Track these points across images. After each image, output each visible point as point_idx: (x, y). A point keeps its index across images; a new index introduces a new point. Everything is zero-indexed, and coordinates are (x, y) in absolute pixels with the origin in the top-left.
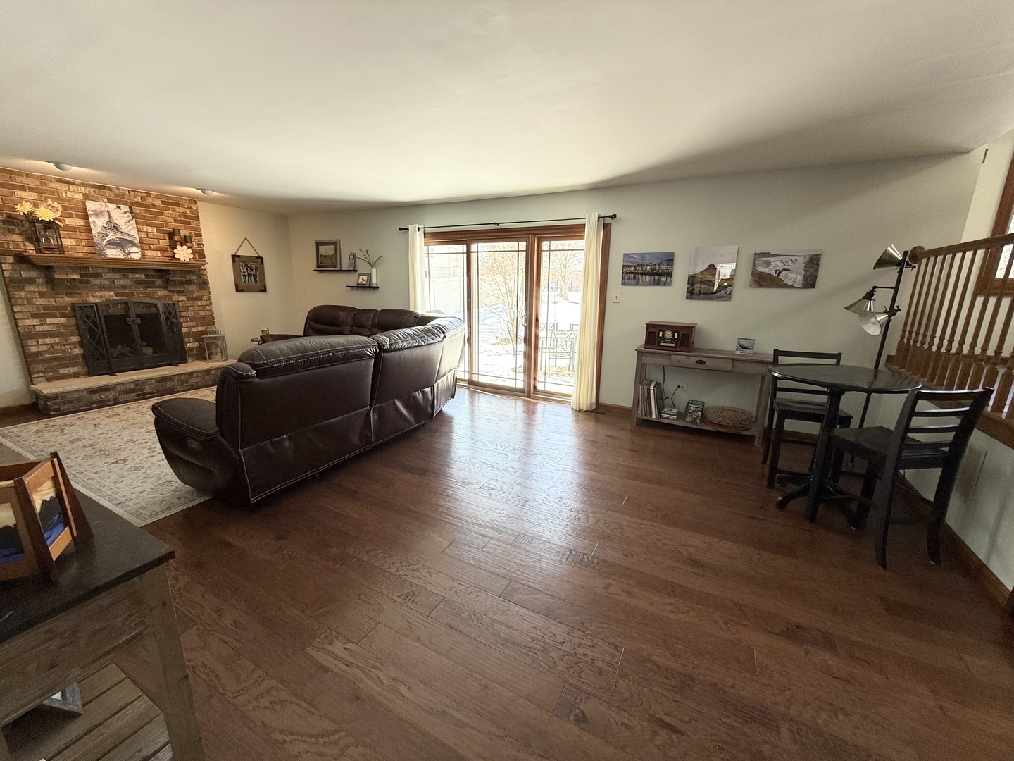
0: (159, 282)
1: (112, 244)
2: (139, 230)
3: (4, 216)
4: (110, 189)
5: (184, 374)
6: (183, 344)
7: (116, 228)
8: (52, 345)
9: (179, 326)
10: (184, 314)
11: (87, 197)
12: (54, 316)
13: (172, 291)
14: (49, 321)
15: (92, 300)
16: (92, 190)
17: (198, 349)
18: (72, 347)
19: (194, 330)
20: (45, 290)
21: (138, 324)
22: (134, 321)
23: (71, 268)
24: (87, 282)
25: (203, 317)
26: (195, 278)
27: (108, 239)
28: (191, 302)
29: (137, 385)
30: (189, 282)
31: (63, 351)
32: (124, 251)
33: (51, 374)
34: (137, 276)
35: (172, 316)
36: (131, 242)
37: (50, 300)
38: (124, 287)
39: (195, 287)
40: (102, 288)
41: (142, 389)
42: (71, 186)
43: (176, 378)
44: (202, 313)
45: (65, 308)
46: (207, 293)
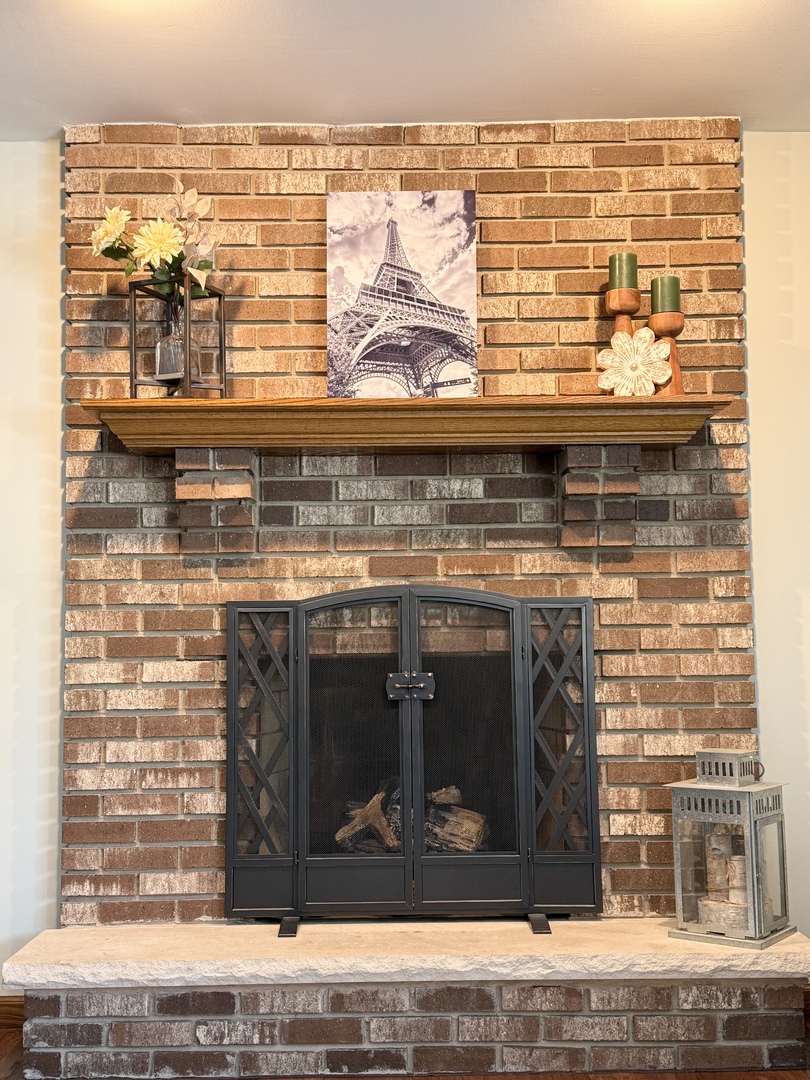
0: (532, 511)
1: (384, 354)
2: (484, 292)
3: (103, 288)
4: (413, 137)
5: (544, 985)
6: (590, 814)
7: (404, 289)
8: (144, 769)
9: (587, 722)
10: (616, 665)
11: (338, 180)
12: (166, 653)
13: (582, 554)
14: (152, 670)
15: (292, 591)
16: (357, 152)
17: (661, 848)
18: (196, 783)
19: (654, 746)
20: (160, 549)
21: (426, 703)
22: (412, 683)
23: (227, 453)
24: (285, 517)
25: (704, 686)
26: (686, 488)
27: (371, 334)
28: (656, 607)
29: (337, 1002)
30: (656, 510)
31: (169, 798)
32: (418, 378)
33: (115, 891)
34: (456, 485)
35: (565, 671)
36: (446, 338)
37: (167, 588)
38: (401, 535)
39: (680, 533)
40: (326, 538)
41: (354, 1031)
42: (296, 149)
43: (510, 997)
44: (696, 665)
45: (202, 622)
46: (729, 560)
